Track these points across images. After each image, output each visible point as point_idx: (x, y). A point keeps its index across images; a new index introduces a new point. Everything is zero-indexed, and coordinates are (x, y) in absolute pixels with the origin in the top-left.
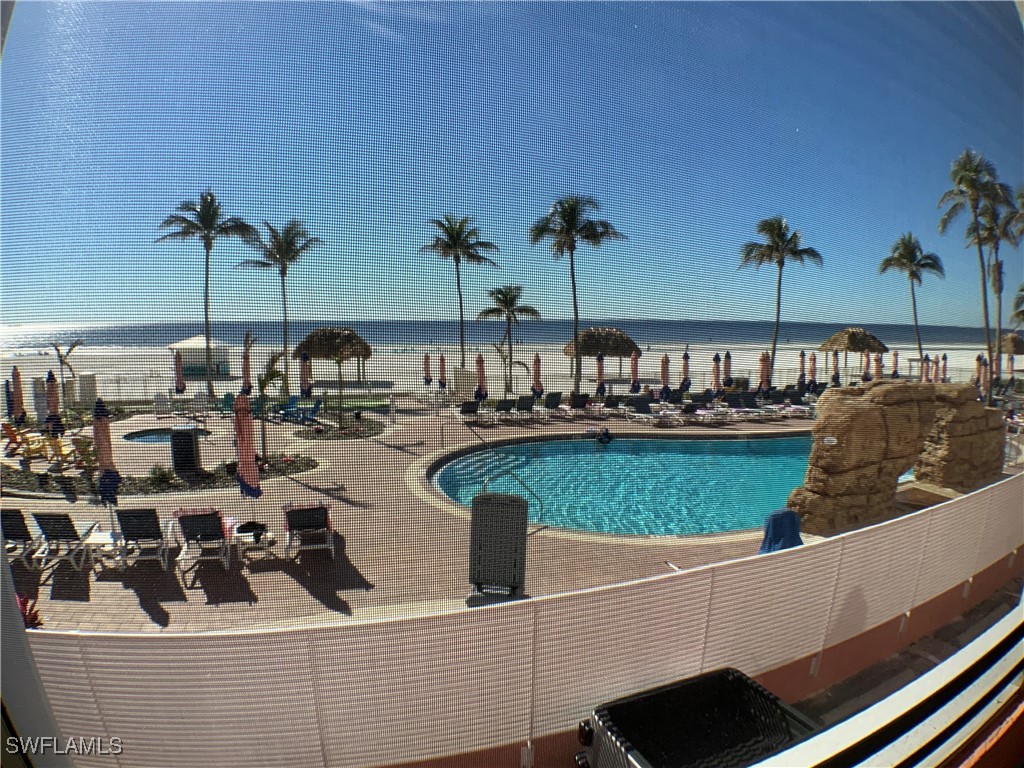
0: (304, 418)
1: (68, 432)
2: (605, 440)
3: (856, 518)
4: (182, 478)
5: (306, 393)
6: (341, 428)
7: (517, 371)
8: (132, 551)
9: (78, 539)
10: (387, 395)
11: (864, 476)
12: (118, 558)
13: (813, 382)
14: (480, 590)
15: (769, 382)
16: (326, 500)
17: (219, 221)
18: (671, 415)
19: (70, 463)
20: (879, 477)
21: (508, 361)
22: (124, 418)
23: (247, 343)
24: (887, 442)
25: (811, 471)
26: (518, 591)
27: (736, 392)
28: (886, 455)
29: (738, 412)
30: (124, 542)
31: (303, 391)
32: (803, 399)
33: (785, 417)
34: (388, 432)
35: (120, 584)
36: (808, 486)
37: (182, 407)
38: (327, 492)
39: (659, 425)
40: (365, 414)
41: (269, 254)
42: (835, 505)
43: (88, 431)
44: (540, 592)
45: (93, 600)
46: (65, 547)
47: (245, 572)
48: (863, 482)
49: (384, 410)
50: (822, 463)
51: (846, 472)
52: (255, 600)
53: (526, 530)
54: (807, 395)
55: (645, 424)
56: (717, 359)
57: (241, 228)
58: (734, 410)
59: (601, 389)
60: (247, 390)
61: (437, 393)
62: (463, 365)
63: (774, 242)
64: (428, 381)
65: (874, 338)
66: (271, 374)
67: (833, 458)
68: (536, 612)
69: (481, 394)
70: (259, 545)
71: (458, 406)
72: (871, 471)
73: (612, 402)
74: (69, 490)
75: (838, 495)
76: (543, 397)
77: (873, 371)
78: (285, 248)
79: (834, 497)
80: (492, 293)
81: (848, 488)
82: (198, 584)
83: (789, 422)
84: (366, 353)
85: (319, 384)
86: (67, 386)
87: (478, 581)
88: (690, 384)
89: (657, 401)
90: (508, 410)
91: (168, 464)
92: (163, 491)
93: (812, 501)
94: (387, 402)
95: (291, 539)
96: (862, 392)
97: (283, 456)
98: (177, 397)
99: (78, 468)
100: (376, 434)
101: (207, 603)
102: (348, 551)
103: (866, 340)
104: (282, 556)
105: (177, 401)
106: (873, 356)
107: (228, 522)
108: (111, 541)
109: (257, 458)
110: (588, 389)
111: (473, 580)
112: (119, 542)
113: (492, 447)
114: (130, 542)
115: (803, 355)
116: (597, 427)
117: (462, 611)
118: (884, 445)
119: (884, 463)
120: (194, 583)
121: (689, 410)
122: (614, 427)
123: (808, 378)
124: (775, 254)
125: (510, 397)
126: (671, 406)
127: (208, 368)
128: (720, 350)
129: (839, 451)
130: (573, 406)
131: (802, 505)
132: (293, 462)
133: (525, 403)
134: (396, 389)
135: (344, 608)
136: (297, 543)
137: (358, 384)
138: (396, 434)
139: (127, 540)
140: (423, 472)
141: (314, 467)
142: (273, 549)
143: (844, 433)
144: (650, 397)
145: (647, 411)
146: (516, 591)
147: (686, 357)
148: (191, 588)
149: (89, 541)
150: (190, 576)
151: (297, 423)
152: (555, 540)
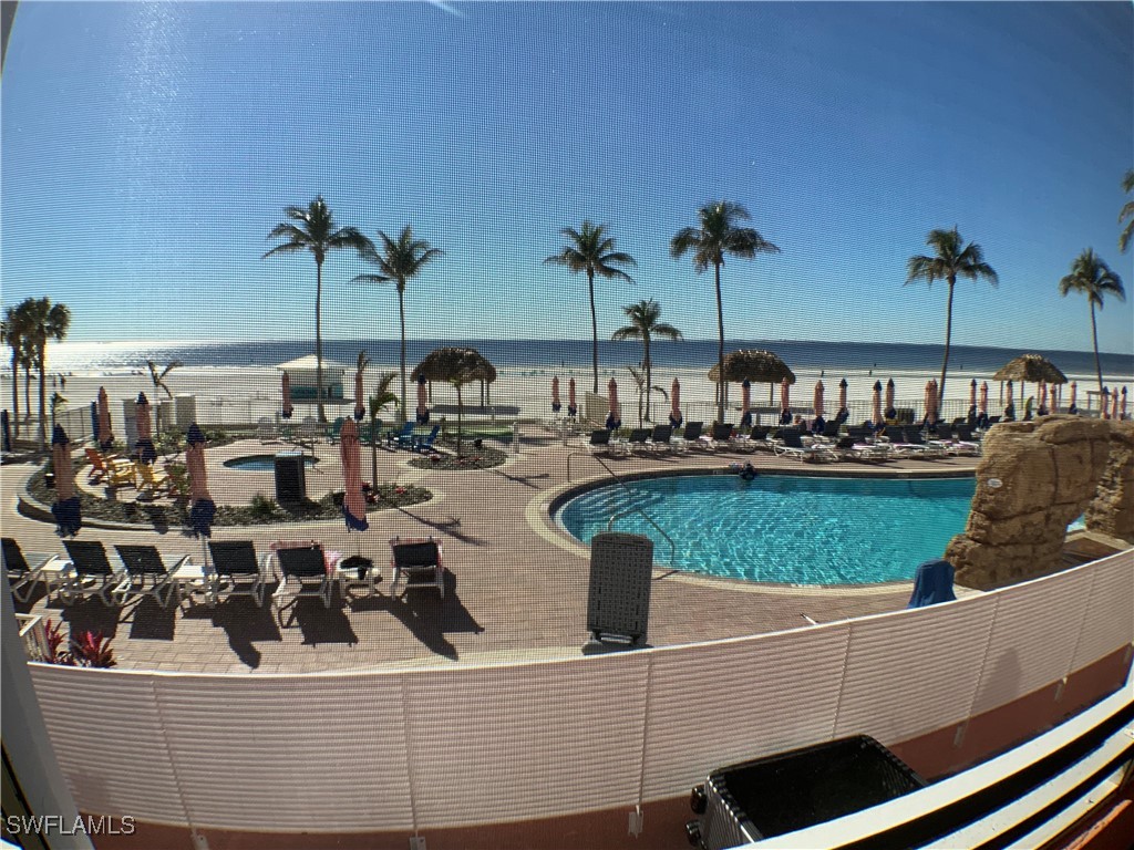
0: (421, 446)
1: (161, 459)
2: (749, 476)
3: (1020, 570)
4: (285, 508)
5: (423, 418)
6: (460, 457)
7: (656, 397)
8: (226, 585)
9: (166, 573)
10: (510, 422)
11: (1031, 524)
12: (209, 594)
13: (983, 415)
14: (598, 638)
15: (936, 414)
16: (436, 535)
17: (332, 232)
18: (824, 450)
19: (162, 491)
20: (1047, 524)
21: (645, 386)
22: (225, 443)
23: (361, 364)
24: (1056, 485)
25: (972, 517)
26: (639, 640)
27: (898, 425)
28: (1055, 500)
29: (900, 448)
30: (216, 576)
31: (419, 417)
32: (973, 434)
33: (952, 455)
34: (509, 462)
35: (209, 622)
36: (970, 534)
37: (289, 432)
38: (441, 527)
39: (809, 461)
40: (486, 442)
41: (385, 267)
42: (998, 555)
43: (183, 457)
44: (663, 641)
45: (177, 639)
46: (151, 581)
47: (347, 611)
48: (1030, 530)
49: (506, 439)
50: (984, 507)
51: (1011, 518)
52: (355, 640)
53: (650, 574)
54: (978, 430)
55: (794, 459)
56: (878, 387)
57: (355, 239)
58: (895, 445)
59: (746, 419)
60: (360, 414)
61: (565, 421)
62: (596, 389)
63: (945, 254)
64: (556, 407)
65: (1052, 366)
66: (383, 397)
67: (997, 502)
68: (651, 664)
69: (613, 423)
70: (362, 582)
71: (587, 435)
72: (1038, 518)
73: (760, 433)
74: (159, 520)
75: (1000, 544)
76: (683, 426)
77: (1049, 404)
78: (402, 262)
79: (996, 547)
80: (629, 311)
81: (1013, 536)
82: (295, 622)
83: (955, 460)
84: (490, 375)
85: (439, 409)
86: (162, 410)
87: (596, 628)
88: (847, 415)
89: (810, 434)
90: (642, 440)
91: (270, 492)
92: (264, 522)
93: (972, 551)
94: (511, 428)
95: (398, 576)
96: (1031, 428)
97: (395, 486)
98: (283, 421)
99: (170, 497)
100: (496, 464)
101: (303, 644)
102: (458, 591)
103: (1044, 368)
104: (387, 594)
105: (284, 426)
106: (1049, 386)
107: (331, 556)
108: (202, 575)
109: (366, 488)
110: (733, 418)
111: (590, 626)
112: (211, 577)
113: (623, 481)
114: (223, 576)
115: (974, 384)
116: (740, 462)
117: (578, 658)
118: (1052, 489)
119: (1052, 509)
120: (291, 620)
121: (845, 445)
122: (760, 462)
123: (979, 411)
124: (946, 270)
125: (646, 426)
126: (825, 439)
127: (318, 390)
128: (884, 376)
129: (1003, 495)
130: (716, 437)
131: (961, 555)
132: (406, 493)
133: (661, 433)
134: (521, 416)
135: (449, 652)
136: (404, 580)
137: (482, 410)
138: (519, 465)
139: (220, 575)
140: (546, 507)
141: (428, 499)
142: (377, 587)
143: (1010, 474)
144: (803, 429)
145: (798, 444)
146: (638, 640)
147: (844, 385)
148: (288, 626)
149: (177, 575)
150: (287, 614)
151: (413, 451)
152: (686, 586)
